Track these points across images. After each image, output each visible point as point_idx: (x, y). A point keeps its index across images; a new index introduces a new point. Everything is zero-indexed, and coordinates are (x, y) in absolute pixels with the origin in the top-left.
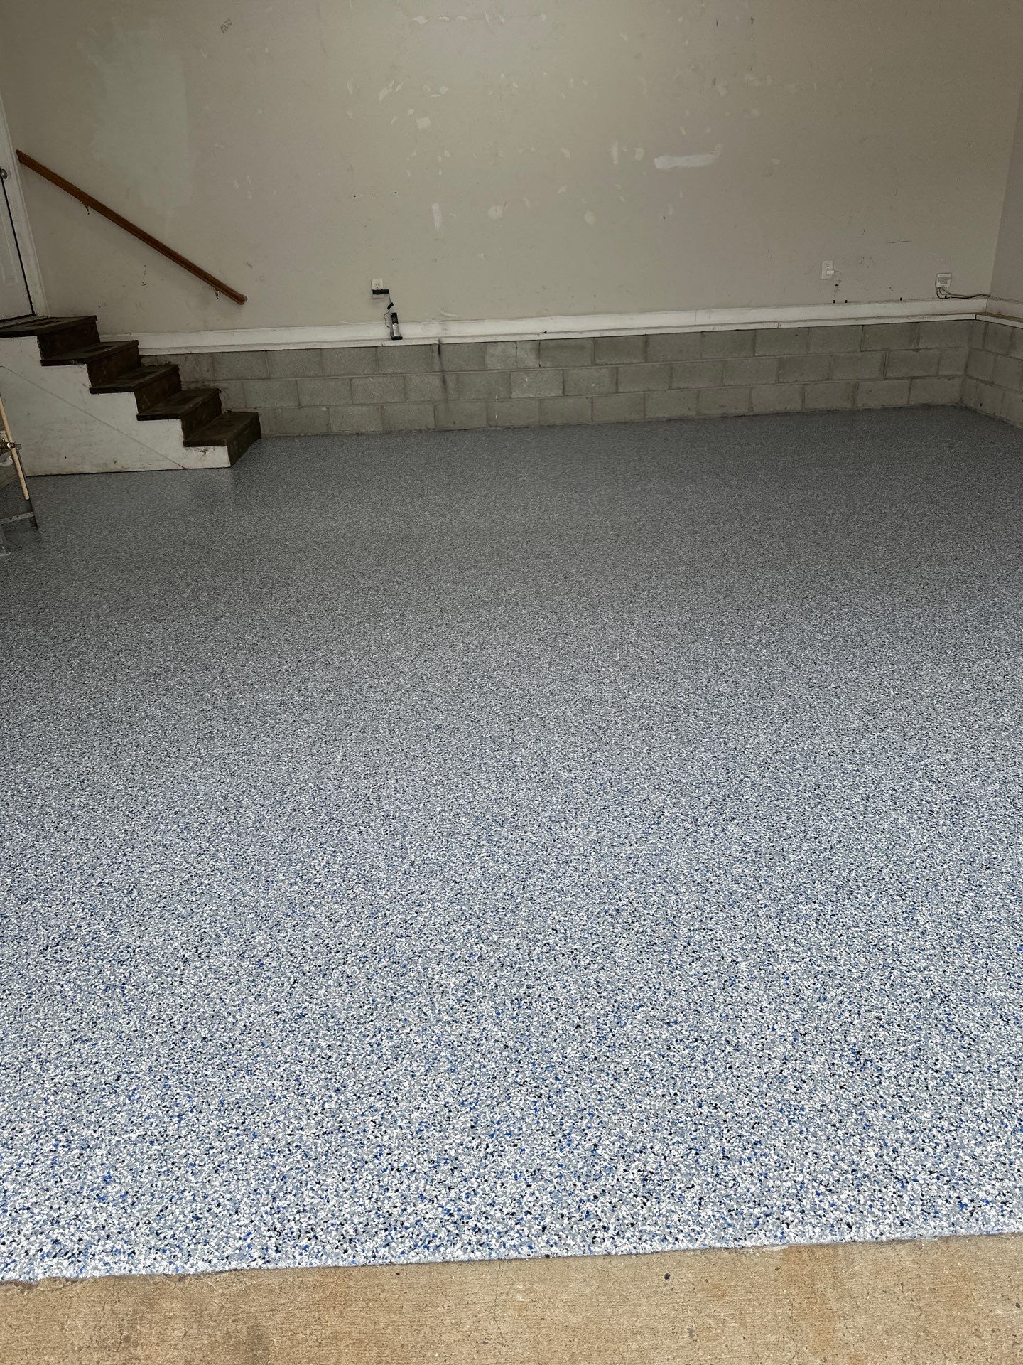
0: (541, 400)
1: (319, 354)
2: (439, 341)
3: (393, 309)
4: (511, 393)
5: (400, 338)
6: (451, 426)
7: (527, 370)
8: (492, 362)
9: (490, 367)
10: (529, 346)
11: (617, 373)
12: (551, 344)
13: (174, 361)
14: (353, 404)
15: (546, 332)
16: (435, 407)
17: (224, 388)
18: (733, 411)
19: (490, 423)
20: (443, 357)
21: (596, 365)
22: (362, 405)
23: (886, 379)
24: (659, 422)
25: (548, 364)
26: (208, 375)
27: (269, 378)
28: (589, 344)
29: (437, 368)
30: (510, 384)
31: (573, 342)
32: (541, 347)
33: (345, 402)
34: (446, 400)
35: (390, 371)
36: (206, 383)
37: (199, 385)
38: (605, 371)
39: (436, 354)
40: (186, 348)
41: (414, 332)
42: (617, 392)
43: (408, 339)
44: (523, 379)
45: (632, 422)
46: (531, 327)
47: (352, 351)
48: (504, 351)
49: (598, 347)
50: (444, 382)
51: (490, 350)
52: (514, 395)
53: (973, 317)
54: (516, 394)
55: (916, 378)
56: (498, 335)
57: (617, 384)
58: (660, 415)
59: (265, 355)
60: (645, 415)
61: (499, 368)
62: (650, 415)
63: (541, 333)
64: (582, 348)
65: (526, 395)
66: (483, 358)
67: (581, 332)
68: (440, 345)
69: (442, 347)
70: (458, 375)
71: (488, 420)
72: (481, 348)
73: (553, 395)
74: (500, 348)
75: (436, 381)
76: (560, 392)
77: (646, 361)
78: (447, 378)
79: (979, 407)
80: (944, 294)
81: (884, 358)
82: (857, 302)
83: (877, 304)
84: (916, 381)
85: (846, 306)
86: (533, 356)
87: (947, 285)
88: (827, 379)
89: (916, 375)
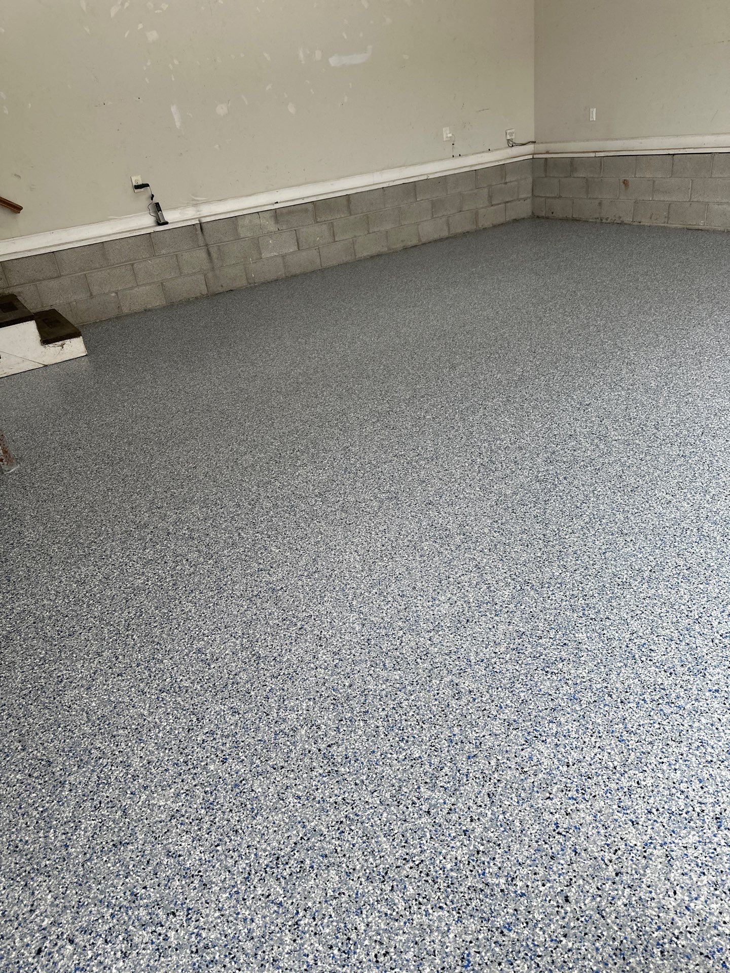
0: (283, 257)
1: (101, 248)
2: (199, 221)
3: (155, 200)
4: (261, 254)
5: (166, 223)
6: (221, 290)
7: (270, 234)
8: (243, 232)
9: (242, 236)
10: (268, 215)
11: (333, 227)
12: (284, 211)
14: (138, 286)
15: (277, 202)
16: (205, 275)
18: (410, 244)
19: (250, 281)
20: (205, 233)
21: (317, 222)
22: (144, 285)
23: (492, 206)
24: (366, 259)
25: (284, 227)
27: (59, 277)
28: (310, 207)
29: (201, 243)
30: (260, 248)
31: (299, 208)
32: (277, 215)
33: (130, 286)
34: (213, 269)
35: (164, 251)
38: (324, 227)
39: (199, 232)
41: (174, 217)
42: (335, 241)
43: (173, 223)
44: (269, 241)
45: (348, 263)
46: (263, 200)
47: (130, 241)
48: (251, 221)
49: (316, 209)
50: (209, 254)
51: (240, 222)
52: (263, 255)
53: (531, 157)
54: (265, 255)
55: (507, 202)
56: (244, 209)
57: (334, 236)
58: (365, 254)
60: (356, 256)
61: (249, 235)
62: (359, 255)
63: (274, 203)
64: (306, 211)
65: (272, 254)
66: (236, 229)
67: (302, 199)
68: (200, 224)
69: (204, 225)
70: (219, 246)
71: (247, 279)
72: (233, 221)
73: (291, 250)
74: (247, 221)
75: (203, 254)
76: (297, 248)
77: (351, 215)
78: (211, 249)
79: (550, 215)
80: (511, 144)
81: (489, 191)
82: (466, 155)
83: (477, 155)
84: (508, 204)
85: (461, 158)
86: (272, 222)
87: (513, 137)
88: (460, 211)
89: (507, 200)
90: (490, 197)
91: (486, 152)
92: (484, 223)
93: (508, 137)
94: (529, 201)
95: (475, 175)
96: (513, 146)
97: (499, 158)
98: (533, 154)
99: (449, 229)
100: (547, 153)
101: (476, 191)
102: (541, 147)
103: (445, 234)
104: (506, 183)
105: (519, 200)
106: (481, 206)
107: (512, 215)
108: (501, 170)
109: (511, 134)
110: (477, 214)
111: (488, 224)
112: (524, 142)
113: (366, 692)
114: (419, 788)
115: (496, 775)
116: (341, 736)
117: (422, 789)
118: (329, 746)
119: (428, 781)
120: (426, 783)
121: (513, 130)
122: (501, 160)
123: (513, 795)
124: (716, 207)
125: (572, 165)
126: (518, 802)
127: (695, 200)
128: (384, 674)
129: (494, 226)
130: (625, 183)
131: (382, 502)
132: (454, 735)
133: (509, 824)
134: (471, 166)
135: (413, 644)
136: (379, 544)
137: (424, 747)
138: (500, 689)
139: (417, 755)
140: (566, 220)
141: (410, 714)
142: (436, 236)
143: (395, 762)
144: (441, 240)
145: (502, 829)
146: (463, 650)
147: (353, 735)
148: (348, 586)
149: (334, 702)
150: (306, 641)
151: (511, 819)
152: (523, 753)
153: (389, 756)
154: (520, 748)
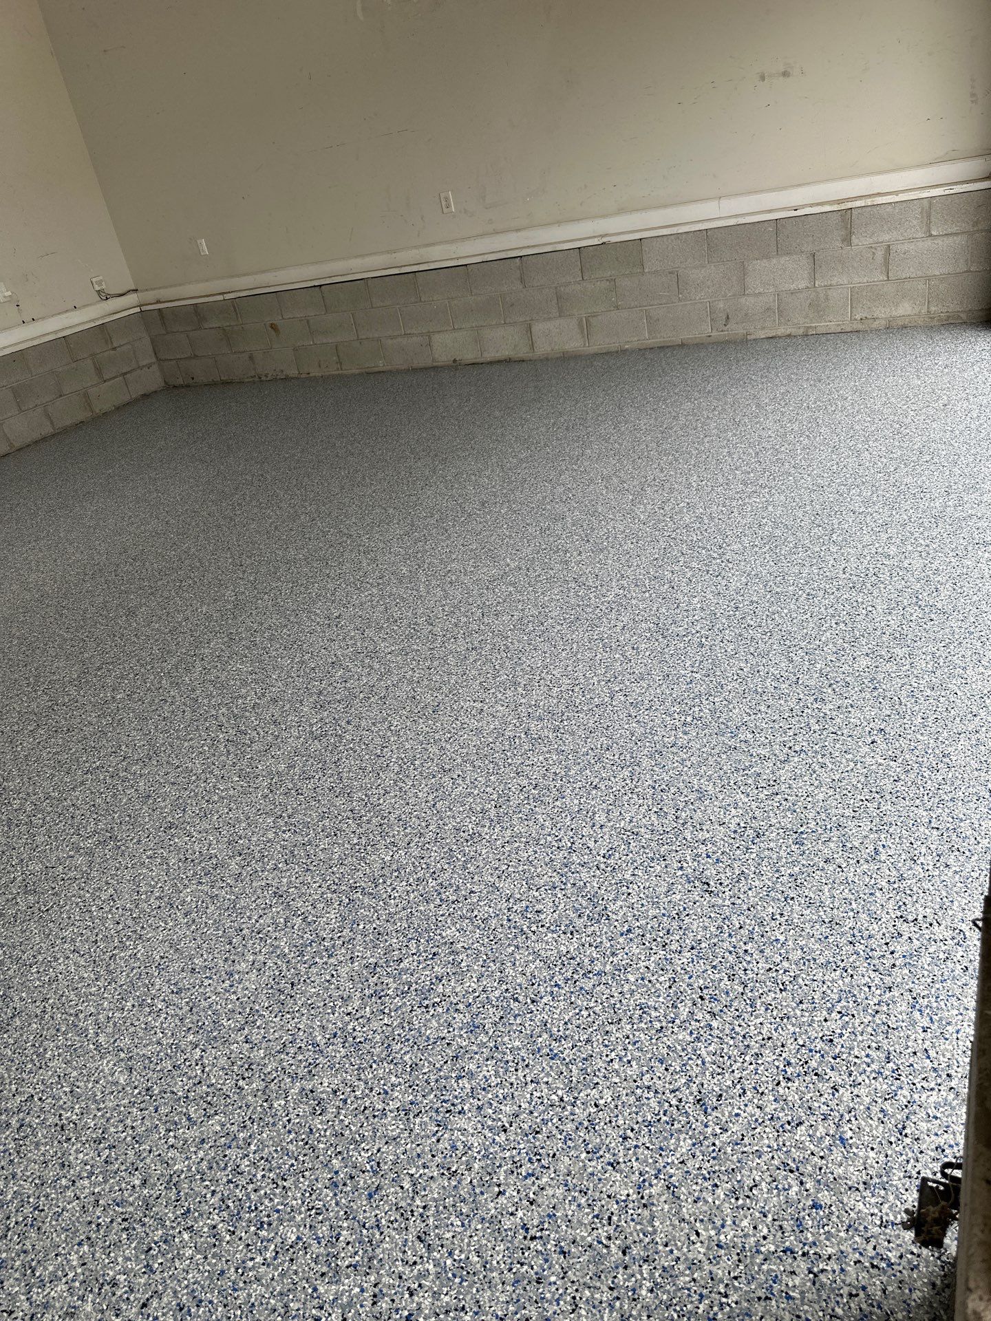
23: (105, 381)
53: (137, 310)
55: (126, 373)
79: (191, 381)
80: (105, 296)
81: (94, 363)
82: (43, 318)
83: (59, 316)
84: (128, 376)
85: (35, 324)
87: (104, 287)
88: (61, 396)
89: (124, 371)
90: (99, 371)
91: (72, 310)
92: (100, 407)
93: (98, 288)
94: (155, 367)
95: (66, 345)
96: (107, 299)
97: (93, 316)
98: (140, 306)
99: (52, 423)
100: (158, 302)
101: (74, 365)
102: (150, 296)
103: (48, 430)
104: (114, 349)
105: (141, 368)
106: (89, 384)
107: (137, 390)
108: (102, 331)
109: (100, 283)
110: (86, 395)
111: (107, 407)
112: (121, 292)
113: (175, 1179)
114: (315, 1290)
115: (418, 1202)
116: (158, 1276)
117: (321, 1289)
118: (144, 1305)
119: (325, 1269)
120: (323, 1274)
121: (101, 278)
122: (98, 319)
123: (453, 1217)
124: (390, 342)
125: (197, 313)
126: (463, 1225)
127: (364, 337)
128: (194, 1133)
129: (118, 408)
130: (273, 327)
131: (91, 853)
132: (337, 1173)
133: (462, 1266)
134: (56, 332)
135: (223, 1061)
136: (110, 924)
137: (298, 1218)
138: (374, 1066)
139: (294, 1238)
140: (213, 384)
141: (259, 1176)
142: (36, 436)
143: (263, 1269)
144: (44, 439)
145: (457, 1280)
146: (301, 1033)
147: (177, 1263)
148: (81, 1016)
149: (125, 1224)
150: (37, 1144)
151: (463, 1256)
152: (440, 1146)
153: (250, 1264)
154: (434, 1139)
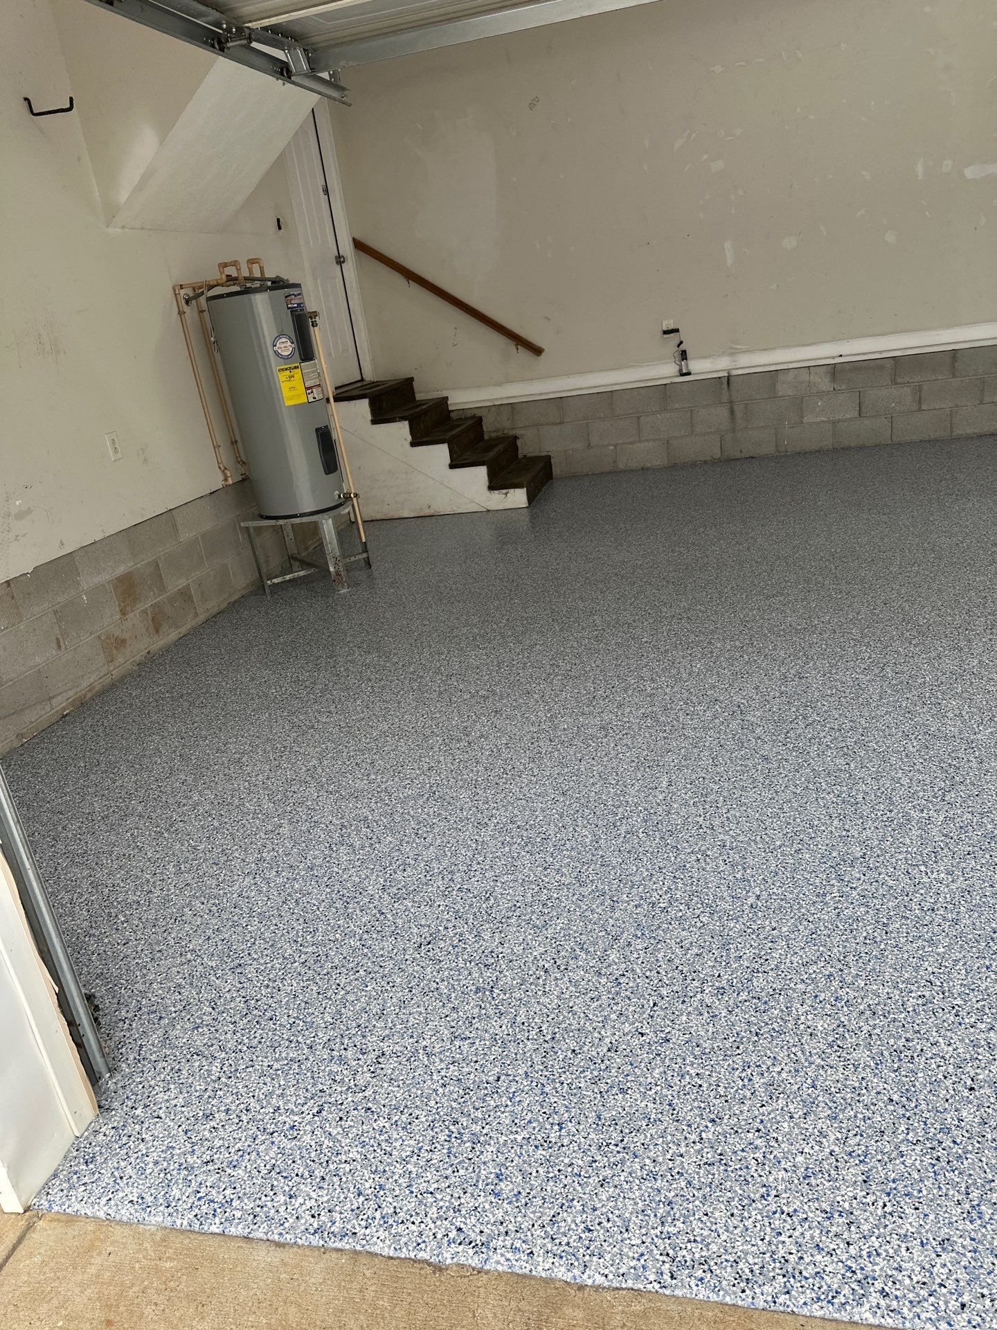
0: (834, 423)
1: (609, 397)
2: (728, 373)
3: (683, 347)
4: (803, 417)
5: (689, 374)
6: (739, 455)
7: (821, 394)
8: (782, 389)
9: (780, 394)
10: (823, 370)
11: (920, 391)
12: (847, 367)
13: (478, 413)
14: (640, 441)
15: (841, 356)
16: (722, 436)
17: (522, 435)
19: (780, 449)
20: (732, 388)
21: (896, 384)
22: (649, 441)
24: (969, 438)
25: (844, 387)
26: (507, 424)
27: (561, 423)
28: (890, 364)
29: (725, 399)
30: (802, 410)
31: (872, 363)
32: (835, 371)
33: (632, 440)
34: (734, 430)
35: (677, 406)
36: (506, 431)
37: (499, 434)
38: (907, 390)
39: (725, 385)
40: (489, 400)
41: (702, 367)
42: (920, 410)
43: (697, 374)
44: (817, 402)
45: (937, 440)
46: (826, 352)
47: (642, 391)
48: (795, 377)
49: (898, 366)
50: (732, 412)
51: (781, 377)
52: (805, 420)
54: (809, 419)
56: (791, 362)
57: (920, 402)
58: (969, 431)
59: (559, 402)
60: (952, 432)
61: (790, 394)
62: (958, 431)
63: (836, 357)
64: (881, 368)
65: (819, 419)
66: (773, 386)
67: (881, 352)
68: (728, 377)
69: (731, 379)
70: (747, 404)
71: (776, 446)
72: (772, 376)
73: (848, 416)
74: (791, 374)
75: (723, 412)
76: (856, 414)
77: (954, 376)
78: (736, 408)
86: (827, 380)
